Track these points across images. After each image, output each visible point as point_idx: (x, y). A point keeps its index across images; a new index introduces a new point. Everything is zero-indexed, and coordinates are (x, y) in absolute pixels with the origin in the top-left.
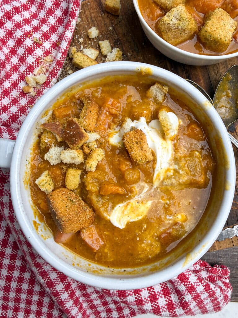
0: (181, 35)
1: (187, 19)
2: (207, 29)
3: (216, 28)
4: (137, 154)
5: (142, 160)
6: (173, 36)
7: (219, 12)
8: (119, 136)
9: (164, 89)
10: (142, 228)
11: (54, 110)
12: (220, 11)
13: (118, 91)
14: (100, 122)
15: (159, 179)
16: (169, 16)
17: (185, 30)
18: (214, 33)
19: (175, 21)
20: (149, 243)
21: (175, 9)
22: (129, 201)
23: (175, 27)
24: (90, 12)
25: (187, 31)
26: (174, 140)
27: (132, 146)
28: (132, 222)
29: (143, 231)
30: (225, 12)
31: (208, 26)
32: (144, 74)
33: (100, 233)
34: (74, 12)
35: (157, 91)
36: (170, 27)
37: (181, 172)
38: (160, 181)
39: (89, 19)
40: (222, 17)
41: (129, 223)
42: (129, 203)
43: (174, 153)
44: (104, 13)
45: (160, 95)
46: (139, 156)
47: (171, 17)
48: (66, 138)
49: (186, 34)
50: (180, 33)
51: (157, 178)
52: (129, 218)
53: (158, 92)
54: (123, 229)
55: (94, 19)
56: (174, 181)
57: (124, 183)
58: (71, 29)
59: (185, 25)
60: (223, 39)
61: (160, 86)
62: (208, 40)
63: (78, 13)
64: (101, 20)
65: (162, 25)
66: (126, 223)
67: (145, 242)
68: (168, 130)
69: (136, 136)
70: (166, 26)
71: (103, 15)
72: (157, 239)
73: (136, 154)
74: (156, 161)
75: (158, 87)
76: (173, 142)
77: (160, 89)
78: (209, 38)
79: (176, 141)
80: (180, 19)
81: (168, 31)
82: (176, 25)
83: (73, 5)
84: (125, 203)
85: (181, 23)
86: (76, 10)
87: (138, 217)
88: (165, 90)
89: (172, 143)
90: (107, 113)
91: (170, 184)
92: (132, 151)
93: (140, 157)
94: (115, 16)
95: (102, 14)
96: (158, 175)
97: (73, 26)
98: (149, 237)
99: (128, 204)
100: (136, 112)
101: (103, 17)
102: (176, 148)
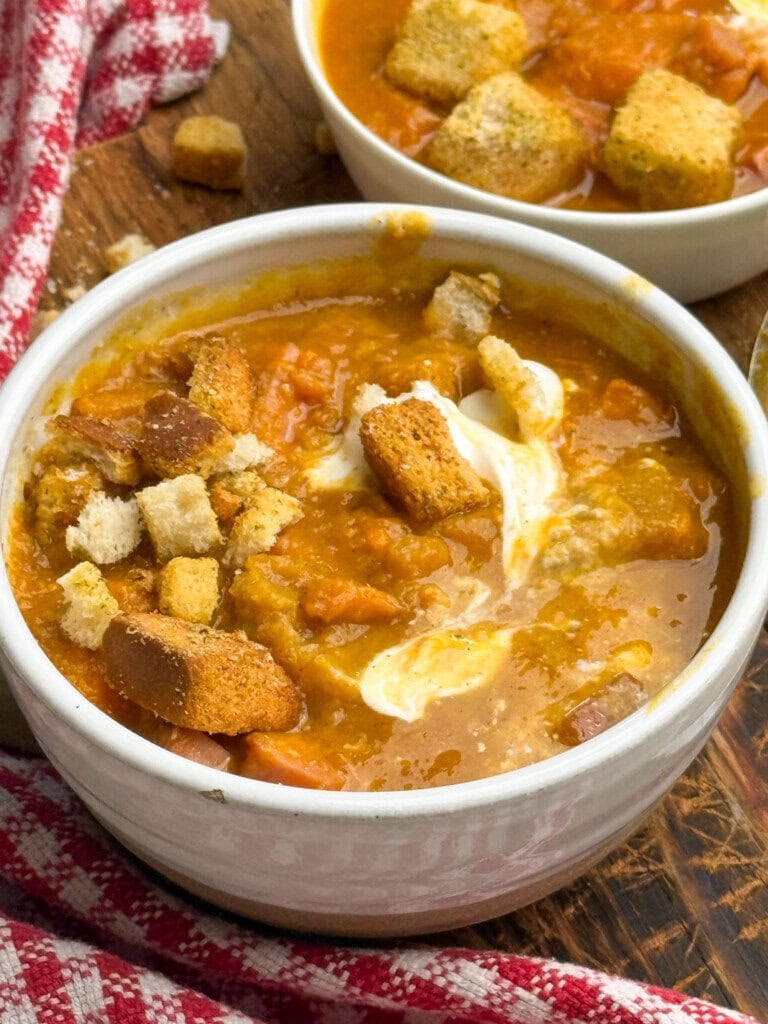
0: (530, 168)
1: (538, 115)
2: (620, 134)
3: (656, 127)
4: (425, 470)
5: (445, 489)
6: (498, 177)
7: (655, 80)
8: (346, 459)
9: (482, 282)
10: (490, 713)
11: (76, 401)
12: (659, 78)
13: (315, 330)
14: (265, 418)
15: (526, 556)
16: (465, 116)
17: (537, 153)
18: (651, 142)
19: (491, 127)
20: (528, 754)
21: (485, 90)
22: (424, 635)
23: (496, 150)
24: (101, 192)
25: (549, 155)
26: (558, 436)
27: (401, 446)
28: (447, 700)
29: (495, 722)
30: (680, 80)
31: (619, 123)
32: (401, 232)
33: (331, 751)
34: (50, 170)
35: (463, 302)
36: (479, 150)
37: (599, 512)
38: (530, 560)
39: (100, 214)
40: (672, 94)
41: (438, 703)
42: (424, 639)
43: (565, 475)
44: (165, 185)
45: (474, 312)
46: (433, 480)
47: (474, 117)
48: (152, 446)
49: (546, 162)
50: (524, 165)
51: (515, 557)
52: (433, 687)
53: (464, 307)
54: (417, 722)
55: (124, 214)
56: (579, 543)
57: (394, 580)
58: (43, 231)
59: (533, 133)
60: (692, 158)
61: (468, 280)
62: (639, 174)
63: (65, 172)
64: (160, 212)
65: (443, 150)
66: (423, 702)
67: (510, 752)
68: (522, 385)
69: (410, 413)
70: (461, 149)
71: (166, 194)
72: (556, 736)
73: (418, 472)
74: (502, 503)
75: (462, 286)
76: (555, 445)
77: (470, 290)
78: (638, 165)
79: (563, 440)
80: (513, 115)
81: (471, 165)
82: (502, 140)
83: (47, 142)
84: (408, 645)
85: (517, 131)
86: (58, 161)
87: (470, 680)
88: (491, 286)
89: (550, 447)
90: (287, 387)
91: (567, 558)
92: (402, 461)
93: (436, 482)
94: (226, 191)
95: (158, 195)
96: (519, 544)
97: (49, 221)
98: (521, 735)
99: (419, 645)
100: (395, 371)
101: (165, 204)
102: (568, 461)
